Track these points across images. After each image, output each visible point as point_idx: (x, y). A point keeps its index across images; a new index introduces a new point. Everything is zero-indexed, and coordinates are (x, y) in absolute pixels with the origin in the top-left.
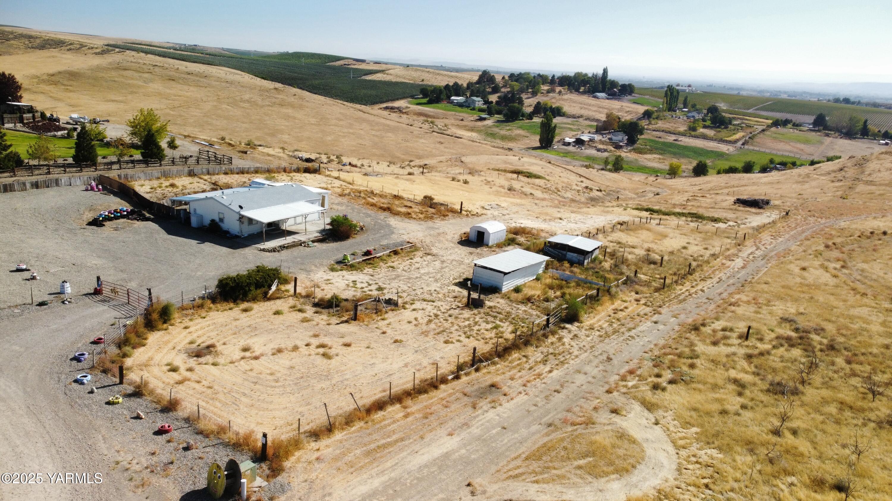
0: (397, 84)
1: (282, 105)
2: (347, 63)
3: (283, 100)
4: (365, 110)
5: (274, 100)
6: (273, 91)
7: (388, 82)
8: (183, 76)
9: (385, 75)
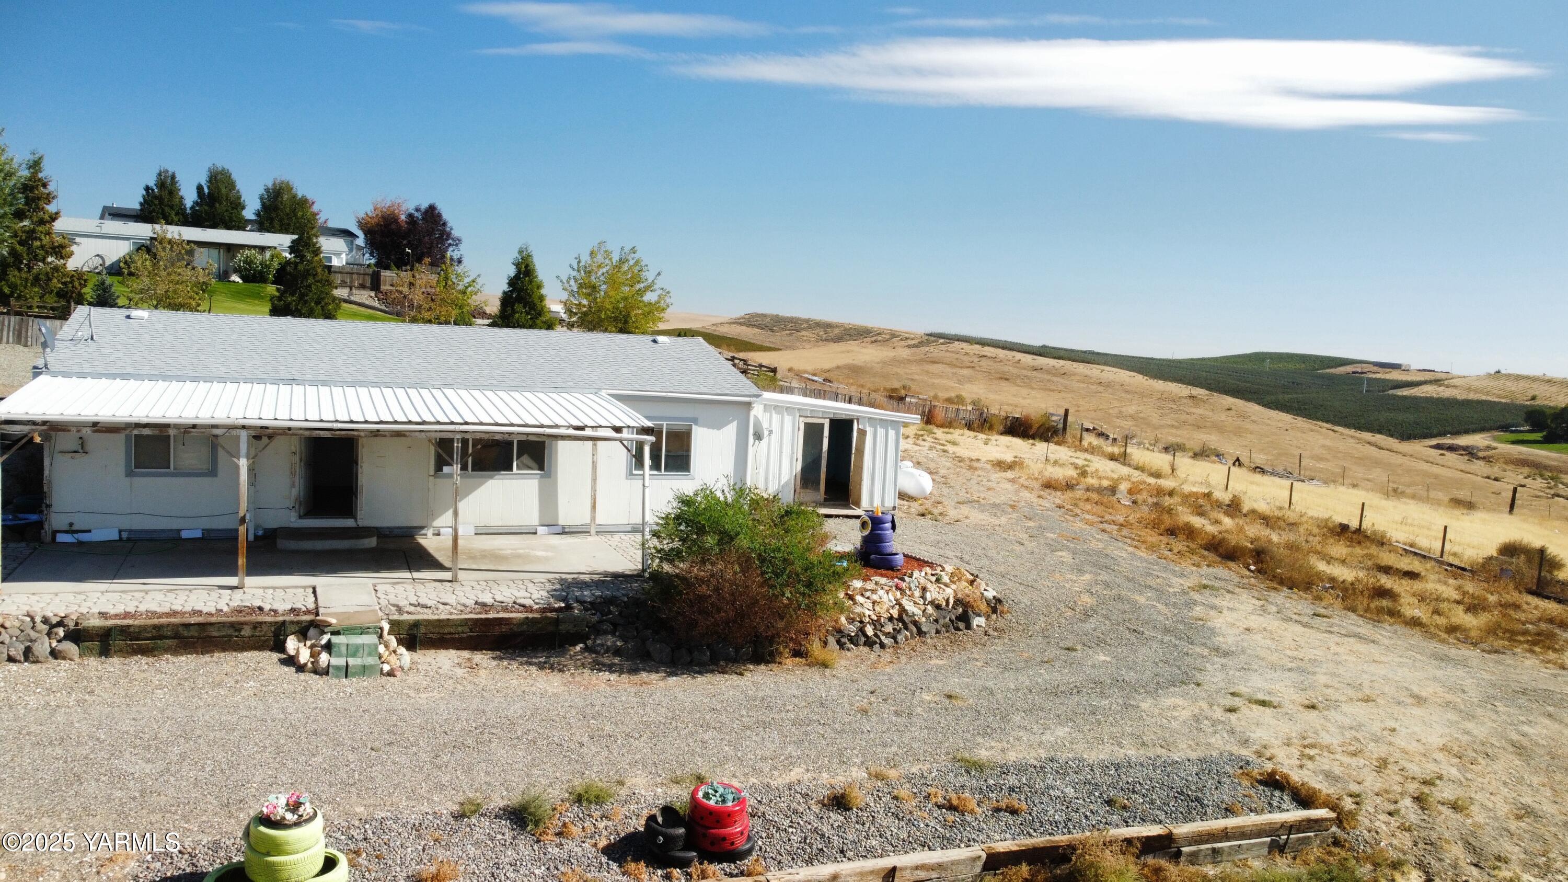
0: (1467, 403)
1: (1199, 427)
2: (1359, 370)
3: (1203, 418)
4: (1382, 445)
5: (1184, 417)
6: (1185, 401)
7: (1448, 399)
8: (1025, 372)
9: (1442, 388)
